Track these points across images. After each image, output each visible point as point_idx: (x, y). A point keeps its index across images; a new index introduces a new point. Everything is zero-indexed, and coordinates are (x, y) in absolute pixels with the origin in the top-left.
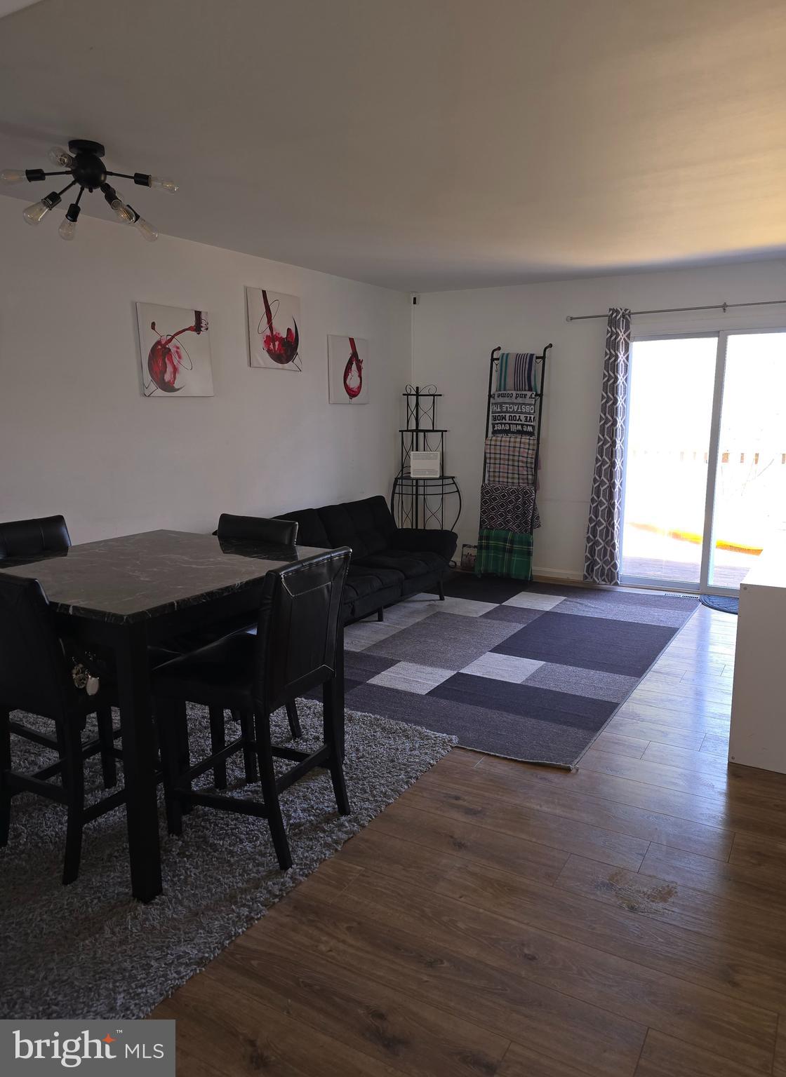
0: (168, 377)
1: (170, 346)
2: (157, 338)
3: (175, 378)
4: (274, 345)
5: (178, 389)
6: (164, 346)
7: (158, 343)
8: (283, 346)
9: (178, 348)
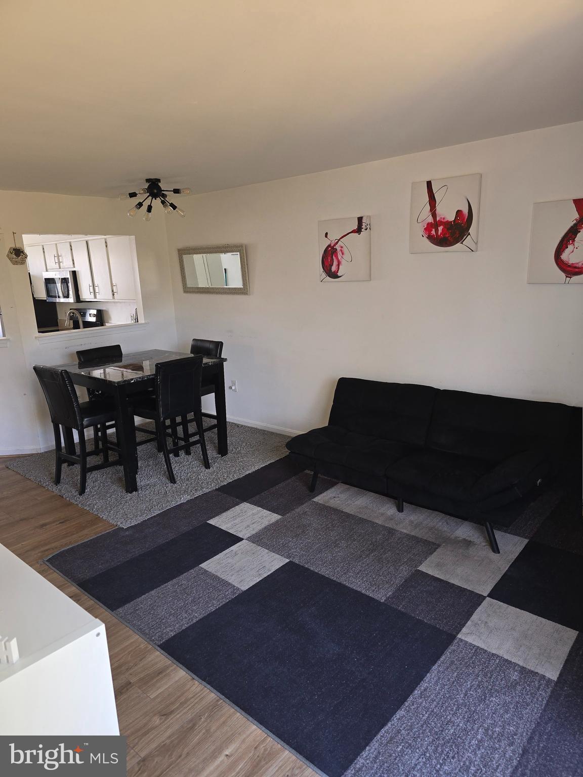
0: (334, 268)
1: (337, 247)
2: (328, 243)
3: (338, 268)
4: (437, 231)
5: (340, 277)
6: (333, 248)
7: (329, 246)
8: (448, 229)
9: (342, 247)
